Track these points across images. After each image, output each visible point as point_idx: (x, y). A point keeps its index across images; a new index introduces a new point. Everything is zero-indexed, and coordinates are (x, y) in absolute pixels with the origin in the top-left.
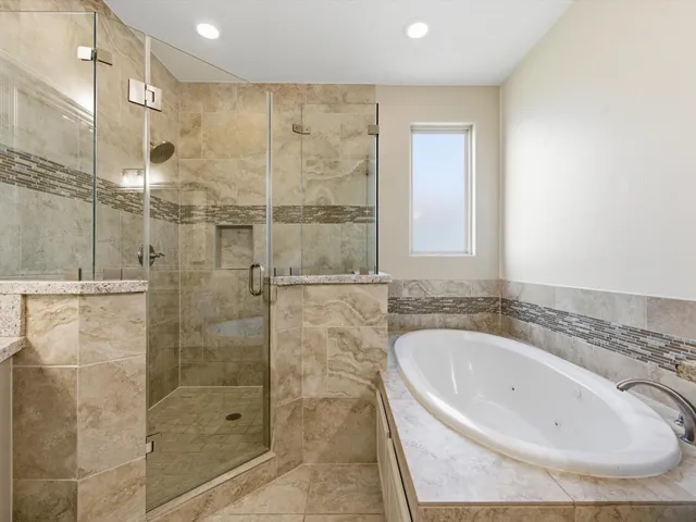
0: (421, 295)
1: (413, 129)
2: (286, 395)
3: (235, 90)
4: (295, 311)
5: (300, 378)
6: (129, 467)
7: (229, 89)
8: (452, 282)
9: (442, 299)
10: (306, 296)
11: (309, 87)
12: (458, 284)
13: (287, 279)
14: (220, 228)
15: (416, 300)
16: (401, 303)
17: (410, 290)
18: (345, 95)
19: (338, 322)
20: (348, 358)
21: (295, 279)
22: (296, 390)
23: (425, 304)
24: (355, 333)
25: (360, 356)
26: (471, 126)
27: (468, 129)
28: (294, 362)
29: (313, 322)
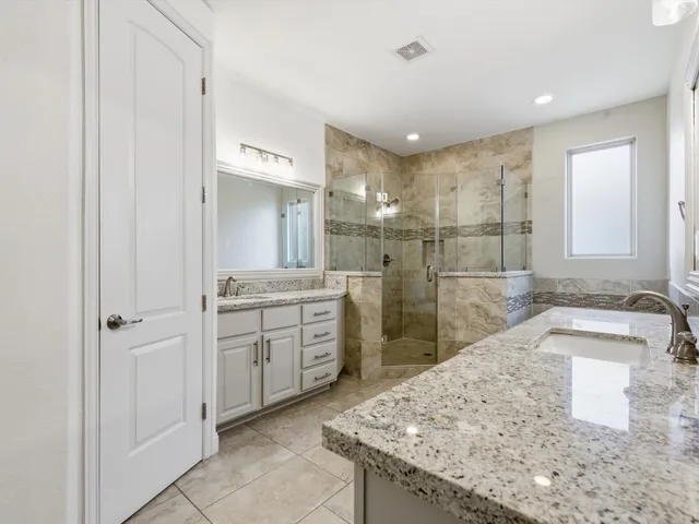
0: (575, 291)
1: (571, 153)
2: (445, 336)
3: (433, 154)
4: (451, 292)
5: (454, 328)
6: (375, 344)
7: (429, 155)
8: (608, 281)
9: (597, 295)
10: (457, 283)
11: (481, 141)
12: (615, 283)
13: (444, 274)
14: (425, 242)
15: (571, 295)
16: (557, 296)
17: (565, 286)
18: (507, 140)
19: (475, 299)
20: (482, 321)
21: (451, 274)
22: (451, 335)
23: (580, 299)
24: (485, 306)
25: (489, 321)
26: (635, 139)
27: (632, 142)
28: (450, 319)
29: (462, 298)
